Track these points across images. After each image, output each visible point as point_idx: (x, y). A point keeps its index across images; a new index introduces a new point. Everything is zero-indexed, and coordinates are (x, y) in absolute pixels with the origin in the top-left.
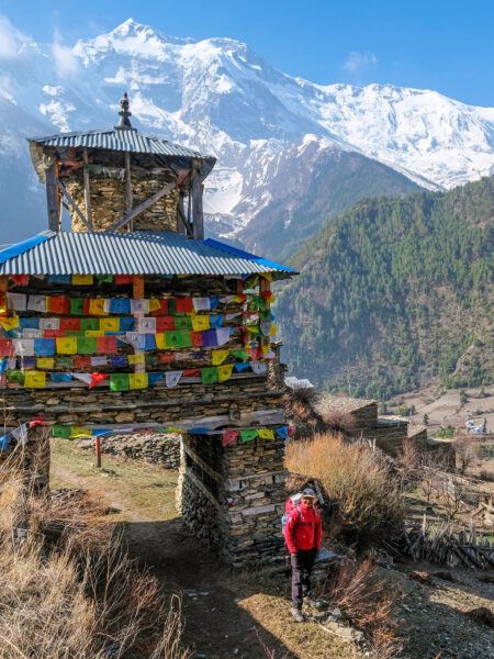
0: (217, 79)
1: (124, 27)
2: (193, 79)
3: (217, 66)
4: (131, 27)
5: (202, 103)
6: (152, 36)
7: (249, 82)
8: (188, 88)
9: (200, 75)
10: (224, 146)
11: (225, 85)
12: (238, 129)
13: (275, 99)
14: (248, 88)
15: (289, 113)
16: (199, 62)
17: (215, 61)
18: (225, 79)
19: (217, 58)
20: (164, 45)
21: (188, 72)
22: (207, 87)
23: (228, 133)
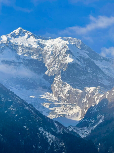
0: (65, 56)
1: (17, 31)
2: (52, 57)
3: (66, 50)
4: (20, 31)
5: (57, 69)
6: (31, 36)
7: (83, 58)
8: (48, 62)
9: (56, 55)
10: (68, 91)
11: (69, 60)
12: (76, 83)
13: (97, 68)
14: (82, 61)
15: (105, 75)
16: (56, 48)
17: (65, 47)
18: (70, 56)
19: (66, 46)
20: (37, 40)
21: (50, 53)
22: (59, 60)
23: (71, 85)
